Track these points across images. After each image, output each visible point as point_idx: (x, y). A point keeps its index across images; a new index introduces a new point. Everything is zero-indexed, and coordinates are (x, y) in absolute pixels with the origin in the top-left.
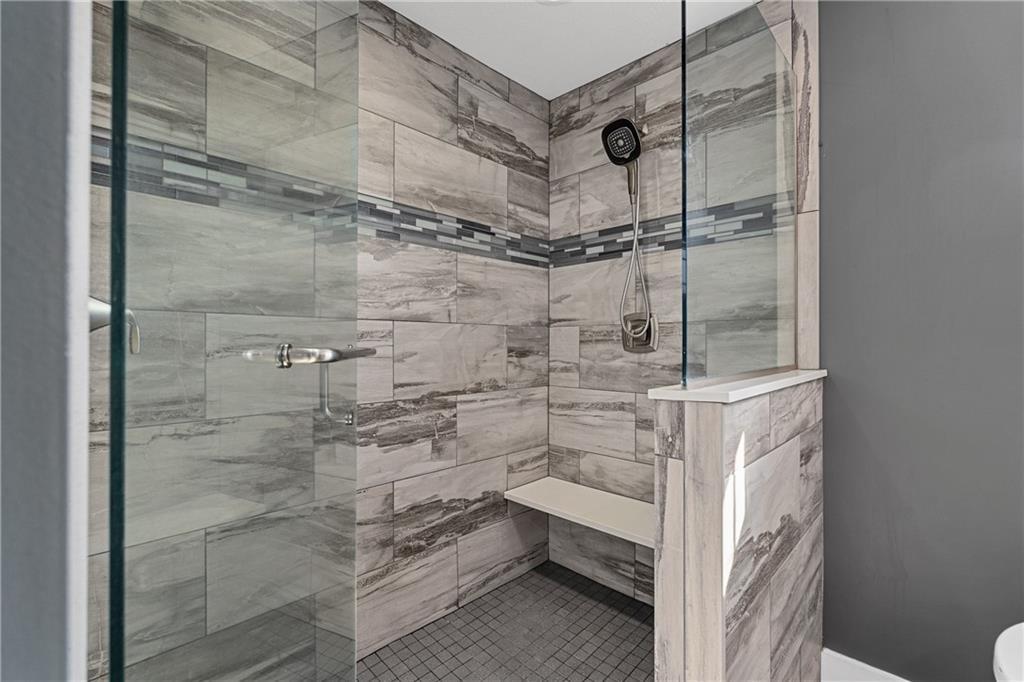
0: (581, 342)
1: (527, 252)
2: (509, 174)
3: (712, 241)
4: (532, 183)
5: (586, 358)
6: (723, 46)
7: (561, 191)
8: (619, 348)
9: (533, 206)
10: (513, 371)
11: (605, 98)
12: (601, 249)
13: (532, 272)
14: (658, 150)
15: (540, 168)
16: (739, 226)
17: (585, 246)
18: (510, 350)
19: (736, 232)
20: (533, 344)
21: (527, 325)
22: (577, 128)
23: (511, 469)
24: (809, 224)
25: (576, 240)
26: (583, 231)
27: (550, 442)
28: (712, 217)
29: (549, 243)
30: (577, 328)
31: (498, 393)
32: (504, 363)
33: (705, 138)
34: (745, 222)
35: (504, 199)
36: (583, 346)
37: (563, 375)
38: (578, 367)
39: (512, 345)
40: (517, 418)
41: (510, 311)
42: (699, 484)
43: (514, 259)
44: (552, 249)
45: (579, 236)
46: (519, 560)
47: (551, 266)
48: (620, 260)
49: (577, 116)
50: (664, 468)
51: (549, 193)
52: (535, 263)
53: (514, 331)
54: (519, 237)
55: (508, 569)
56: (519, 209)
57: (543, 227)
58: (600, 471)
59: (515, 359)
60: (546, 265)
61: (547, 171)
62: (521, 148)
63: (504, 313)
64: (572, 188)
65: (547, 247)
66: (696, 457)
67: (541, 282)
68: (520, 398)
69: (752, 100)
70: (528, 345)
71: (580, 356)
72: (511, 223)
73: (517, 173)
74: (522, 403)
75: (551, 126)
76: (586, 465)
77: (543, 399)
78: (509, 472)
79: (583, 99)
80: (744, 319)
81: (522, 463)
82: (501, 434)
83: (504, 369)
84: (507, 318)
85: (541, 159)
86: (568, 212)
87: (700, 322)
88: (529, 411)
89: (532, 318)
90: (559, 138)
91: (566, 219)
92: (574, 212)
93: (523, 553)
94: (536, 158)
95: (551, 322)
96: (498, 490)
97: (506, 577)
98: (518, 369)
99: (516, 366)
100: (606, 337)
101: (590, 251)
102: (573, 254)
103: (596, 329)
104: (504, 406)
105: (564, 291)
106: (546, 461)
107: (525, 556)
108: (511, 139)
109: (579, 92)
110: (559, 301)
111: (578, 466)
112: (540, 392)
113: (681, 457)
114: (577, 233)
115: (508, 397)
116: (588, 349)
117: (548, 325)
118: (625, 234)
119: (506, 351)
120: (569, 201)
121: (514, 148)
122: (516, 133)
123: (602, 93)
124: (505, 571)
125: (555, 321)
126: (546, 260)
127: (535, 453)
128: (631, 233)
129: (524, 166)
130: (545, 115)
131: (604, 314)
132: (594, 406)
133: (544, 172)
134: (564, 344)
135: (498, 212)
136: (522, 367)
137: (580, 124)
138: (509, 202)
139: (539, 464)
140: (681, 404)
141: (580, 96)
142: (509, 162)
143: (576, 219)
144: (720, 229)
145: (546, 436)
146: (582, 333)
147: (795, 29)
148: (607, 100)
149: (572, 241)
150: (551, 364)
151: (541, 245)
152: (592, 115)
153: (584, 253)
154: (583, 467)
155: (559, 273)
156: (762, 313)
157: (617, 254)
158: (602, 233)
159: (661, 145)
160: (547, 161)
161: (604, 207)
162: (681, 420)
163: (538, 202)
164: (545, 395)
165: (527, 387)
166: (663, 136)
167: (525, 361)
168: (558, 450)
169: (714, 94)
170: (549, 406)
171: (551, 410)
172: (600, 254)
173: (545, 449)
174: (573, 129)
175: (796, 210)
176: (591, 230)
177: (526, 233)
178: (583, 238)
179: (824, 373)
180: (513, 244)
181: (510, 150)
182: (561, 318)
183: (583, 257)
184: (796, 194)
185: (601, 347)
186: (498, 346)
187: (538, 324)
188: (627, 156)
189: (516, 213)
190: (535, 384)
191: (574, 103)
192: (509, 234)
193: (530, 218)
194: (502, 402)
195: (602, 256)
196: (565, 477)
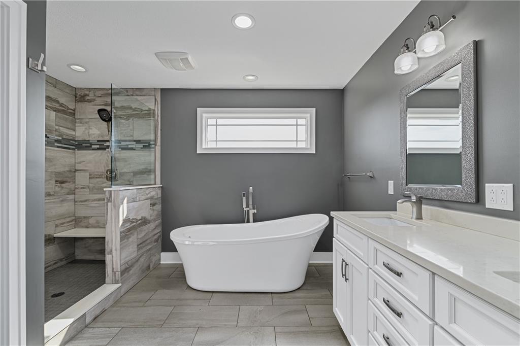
0: (90, 178)
1: (65, 144)
2: (56, 115)
3: (135, 149)
4: (67, 118)
5: (92, 183)
6: (138, 96)
7: (81, 123)
8: (105, 180)
9: (68, 127)
10: (57, 189)
11: (100, 95)
12: (98, 146)
13: (67, 152)
14: (119, 119)
15: (71, 113)
16: (142, 146)
17: (91, 145)
18: (56, 181)
19: (141, 148)
20: (67, 179)
21: (65, 172)
22: (88, 102)
23: (57, 226)
24: (158, 149)
25: (88, 142)
26: (90, 139)
27: (76, 215)
28: (135, 143)
29: (75, 141)
30: (88, 173)
31: (51, 197)
32: (54, 186)
33: (133, 120)
34: (144, 146)
35: (54, 124)
36: (91, 179)
37: (82, 190)
38: (88, 187)
39: (57, 179)
40: (60, 206)
41: (56, 166)
42: (115, 207)
43: (58, 147)
44: (77, 143)
45: (89, 140)
46: (61, 260)
47: (76, 150)
48: (105, 151)
49: (88, 98)
50: (107, 205)
51: (75, 122)
52: (69, 149)
53: (58, 174)
54: (61, 138)
55: (56, 263)
56: (60, 128)
57: (72, 135)
58: (97, 222)
59: (59, 185)
60: (74, 149)
61: (75, 114)
62: (61, 105)
63: (54, 167)
64: (86, 123)
65: (74, 142)
66: (114, 201)
67: (72, 156)
68: (61, 199)
69: (146, 113)
70: (65, 179)
71: (89, 183)
72: (57, 133)
73: (59, 114)
74: (62, 201)
75: (76, 97)
76: (92, 221)
77: (72, 200)
78: (56, 227)
79: (90, 92)
80: (143, 172)
81: (63, 224)
82: (52, 213)
83: (53, 188)
84: (55, 169)
85: (71, 109)
86: (84, 131)
87: (131, 172)
88: (65, 204)
89: (67, 169)
90: (79, 103)
91: (83, 134)
92: (87, 132)
93: (63, 257)
94: (69, 109)
95: (76, 171)
96: (51, 234)
97: (55, 266)
98: (60, 188)
99: (59, 187)
100: (100, 176)
101: (93, 146)
102: (86, 146)
103: (96, 174)
104: (54, 202)
105: (82, 160)
106: (74, 222)
107: (64, 258)
108: (58, 102)
109: (89, 89)
110: (80, 163)
111: (88, 222)
112: (72, 197)
113: (111, 202)
114: (88, 139)
115: (55, 199)
116: (92, 180)
117: (75, 172)
118: (107, 143)
119: (54, 181)
120: (84, 127)
121: (58, 105)
122: (59, 99)
123: (99, 93)
124: (54, 264)
125: (78, 170)
126: (74, 147)
127: (68, 220)
128: (108, 143)
129: (64, 112)
130: (74, 93)
131: (99, 169)
132: (95, 200)
133: (73, 114)
134: (82, 179)
135: (50, 129)
136: (62, 188)
137: (90, 101)
138: (56, 125)
139: (70, 224)
140: (111, 191)
141: (90, 91)
142: (56, 110)
143: (87, 134)
144: (137, 146)
145: (74, 213)
146: (90, 175)
147: (155, 99)
148: (100, 97)
149: (85, 142)
150: (76, 186)
151: (71, 142)
152: (94, 100)
153: (91, 147)
154: (90, 222)
155: (79, 153)
156: (147, 170)
157: (104, 149)
158: (98, 141)
159: (120, 118)
160: (74, 110)
161: (99, 133)
162: (111, 194)
163: (70, 125)
164: (73, 198)
165: (65, 195)
166: (121, 115)
167: (63, 185)
168: (80, 218)
169: (136, 108)
170: (75, 202)
171: (76, 203)
172: (98, 148)
173: (74, 218)
174: (86, 101)
175: (155, 145)
176: (94, 139)
177: (64, 137)
178: (91, 142)
179: (161, 186)
180: (57, 141)
181: (57, 106)
182: (81, 169)
183: (90, 148)
184: (155, 140)
185: (98, 180)
186: (50, 180)
187: (70, 171)
188: (107, 120)
189: (59, 130)
190: (68, 194)
191: (87, 92)
192: (56, 137)
193: (67, 132)
194: (52, 201)
195: (98, 149)
196: (83, 227)
